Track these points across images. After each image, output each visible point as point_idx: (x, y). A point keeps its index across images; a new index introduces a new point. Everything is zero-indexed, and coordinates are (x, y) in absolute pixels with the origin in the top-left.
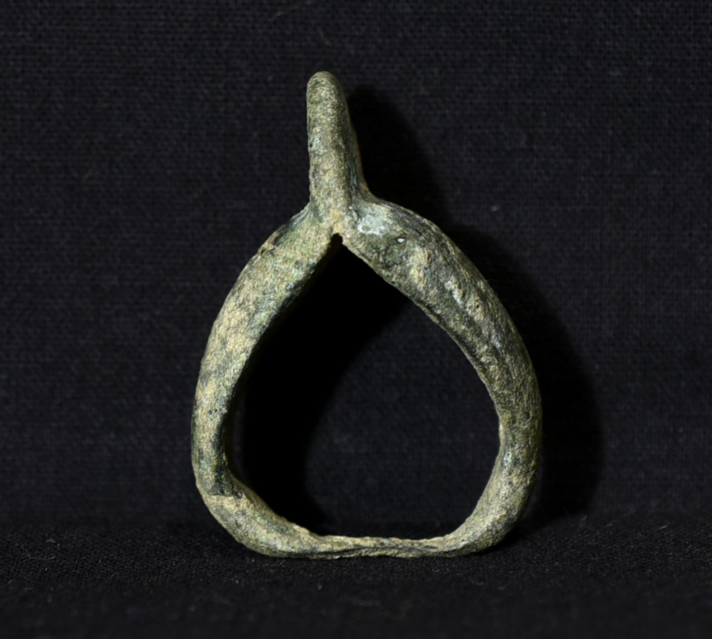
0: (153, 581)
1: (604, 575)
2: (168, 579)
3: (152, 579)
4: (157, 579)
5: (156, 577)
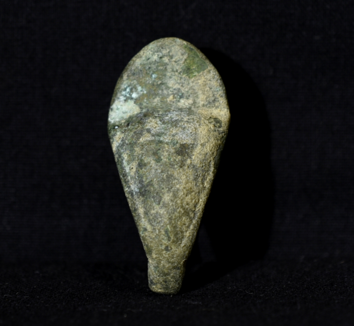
0: (88, 293)
1: (313, 288)
2: (96, 292)
3: (88, 292)
4: (90, 292)
5: (90, 291)
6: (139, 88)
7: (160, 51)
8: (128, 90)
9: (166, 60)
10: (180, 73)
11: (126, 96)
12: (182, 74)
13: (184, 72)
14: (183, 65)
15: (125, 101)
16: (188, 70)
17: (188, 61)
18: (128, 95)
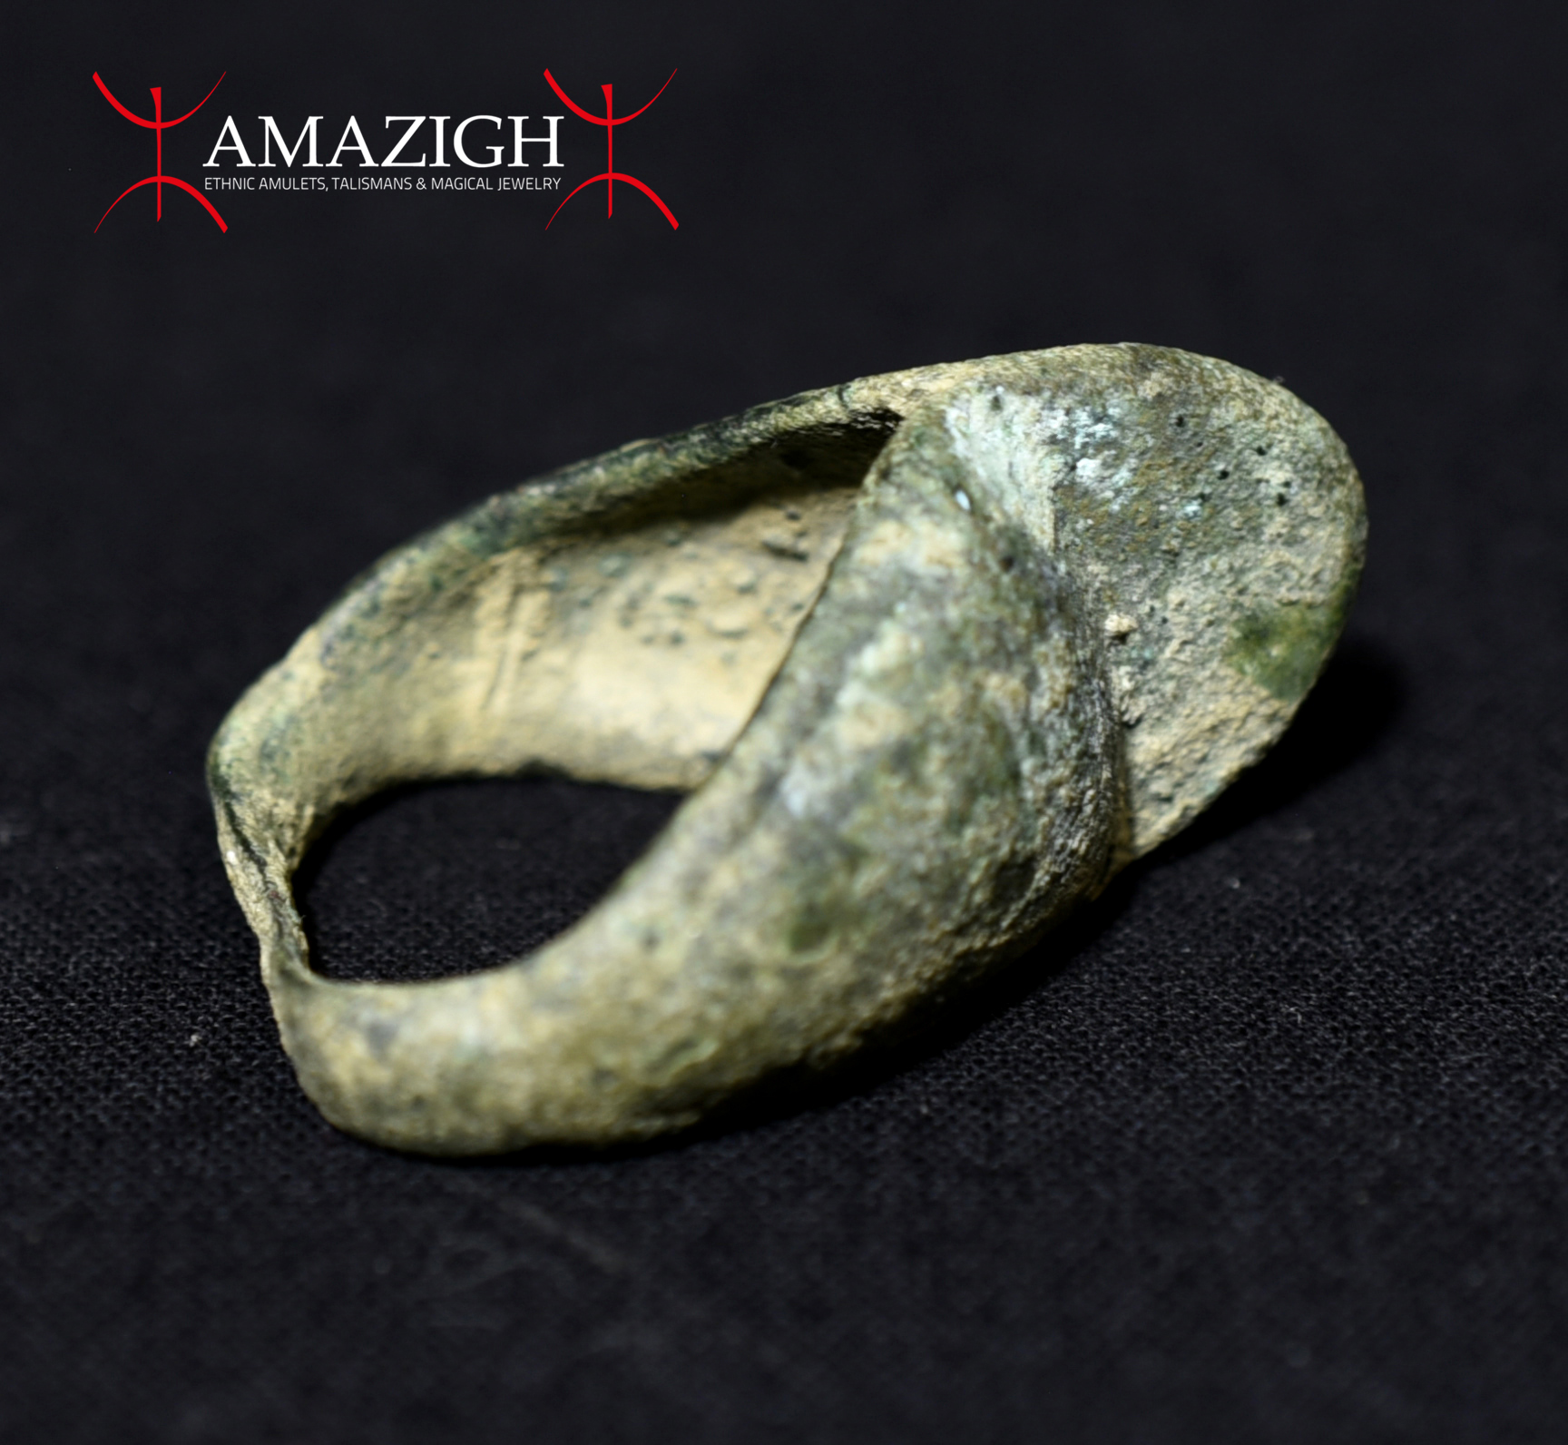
6: (1123, 476)
7: (1306, 480)
8: (1100, 429)
9: (1278, 523)
10: (1235, 606)
11: (1073, 432)
12: (1236, 615)
13: (1248, 618)
14: (1276, 605)
15: (1053, 440)
16: (1256, 633)
17: (1294, 614)
18: (1078, 441)
